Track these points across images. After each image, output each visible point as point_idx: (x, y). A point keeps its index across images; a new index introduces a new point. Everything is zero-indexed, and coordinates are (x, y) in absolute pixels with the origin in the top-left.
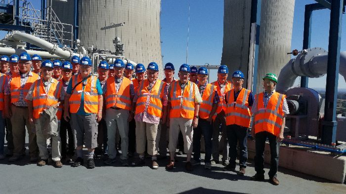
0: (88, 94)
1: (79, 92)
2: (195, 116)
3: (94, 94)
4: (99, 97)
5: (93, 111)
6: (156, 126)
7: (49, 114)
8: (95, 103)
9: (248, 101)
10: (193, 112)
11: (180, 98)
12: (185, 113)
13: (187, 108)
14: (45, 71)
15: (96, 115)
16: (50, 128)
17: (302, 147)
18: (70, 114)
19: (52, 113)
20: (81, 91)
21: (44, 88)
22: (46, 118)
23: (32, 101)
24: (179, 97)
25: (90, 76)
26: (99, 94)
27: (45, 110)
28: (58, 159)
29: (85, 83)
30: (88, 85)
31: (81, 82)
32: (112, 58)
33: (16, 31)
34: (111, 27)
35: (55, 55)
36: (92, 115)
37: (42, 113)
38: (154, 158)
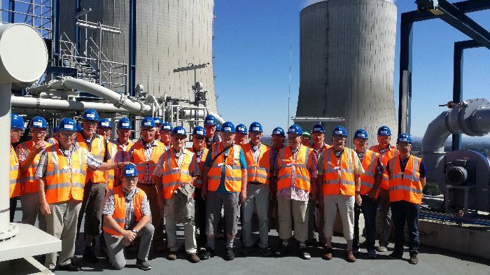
0: (229, 167)
1: (219, 165)
2: (356, 192)
3: (238, 168)
4: (243, 172)
5: (235, 189)
6: (306, 203)
7: (185, 193)
8: (237, 179)
9: (420, 172)
10: (354, 187)
11: (337, 170)
12: (344, 189)
13: (347, 182)
14: (177, 139)
15: (238, 194)
16: (186, 210)
17: (479, 226)
18: (207, 191)
19: (189, 191)
20: (222, 164)
21: (176, 160)
22: (181, 199)
23: (161, 178)
24: (336, 168)
25: (232, 146)
26: (242, 168)
27: (180, 188)
28: (193, 251)
29: (226, 155)
30: (230, 156)
31: (222, 152)
32: (191, 109)
33: (68, 77)
34: (188, 68)
35: (122, 109)
36: (234, 194)
37: (176, 192)
38: (303, 245)
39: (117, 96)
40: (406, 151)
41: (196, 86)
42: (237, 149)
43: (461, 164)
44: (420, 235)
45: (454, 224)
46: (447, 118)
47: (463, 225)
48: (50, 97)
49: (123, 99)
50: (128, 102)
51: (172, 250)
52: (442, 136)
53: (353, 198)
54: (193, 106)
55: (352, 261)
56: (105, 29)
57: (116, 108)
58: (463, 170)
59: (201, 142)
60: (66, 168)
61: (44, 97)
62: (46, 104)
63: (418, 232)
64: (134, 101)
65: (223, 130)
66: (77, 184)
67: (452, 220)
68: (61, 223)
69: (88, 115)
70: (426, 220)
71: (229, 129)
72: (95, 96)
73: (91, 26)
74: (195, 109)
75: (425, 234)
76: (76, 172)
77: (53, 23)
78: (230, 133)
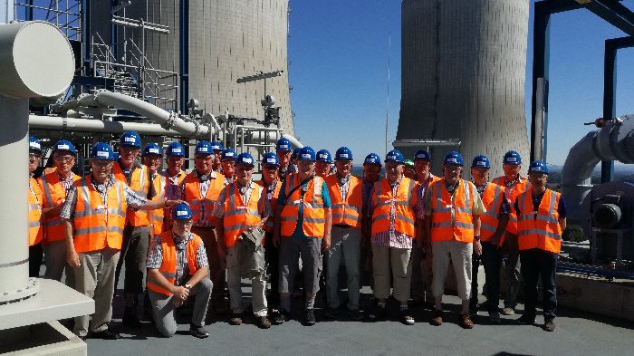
0: (309, 205)
1: (295, 202)
3: (319, 206)
4: (326, 212)
5: (316, 233)
6: (409, 252)
7: (253, 240)
8: (319, 221)
9: (558, 211)
11: (450, 209)
12: (459, 233)
13: (463, 225)
14: (242, 170)
15: (320, 240)
16: (254, 261)
18: (281, 237)
19: (258, 237)
21: (241, 197)
22: (247, 246)
23: (222, 219)
24: (448, 206)
25: (312, 178)
26: (325, 206)
27: (246, 233)
28: (264, 313)
29: (305, 190)
30: (309, 192)
31: (298, 187)
32: (260, 130)
33: (103, 90)
34: (255, 78)
35: (171, 131)
36: (315, 240)
37: (241, 237)
38: (405, 306)
39: (164, 114)
40: (540, 183)
41: (267, 101)
42: (318, 182)
43: (614, 201)
44: (558, 293)
45: (603, 279)
46: (595, 140)
47: (615, 280)
48: (79, 117)
49: (172, 118)
50: (180, 122)
51: (237, 312)
52: (589, 164)
53: (471, 245)
54: (262, 127)
55: (469, 327)
56: (149, 28)
57: (163, 130)
58: (616, 208)
59: (274, 173)
60: (100, 207)
61: (72, 116)
62: (74, 125)
63: (555, 290)
64: (187, 121)
65: (300, 157)
66: (114, 229)
67: (600, 273)
68: (94, 278)
69: (127, 139)
70: (567, 274)
71: (309, 156)
72: (137, 115)
73: (131, 24)
74: (266, 131)
75: (565, 292)
76: (113, 212)
77: (82, 20)
78: (309, 162)
